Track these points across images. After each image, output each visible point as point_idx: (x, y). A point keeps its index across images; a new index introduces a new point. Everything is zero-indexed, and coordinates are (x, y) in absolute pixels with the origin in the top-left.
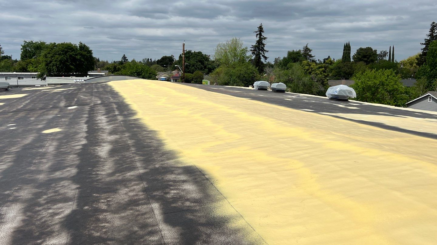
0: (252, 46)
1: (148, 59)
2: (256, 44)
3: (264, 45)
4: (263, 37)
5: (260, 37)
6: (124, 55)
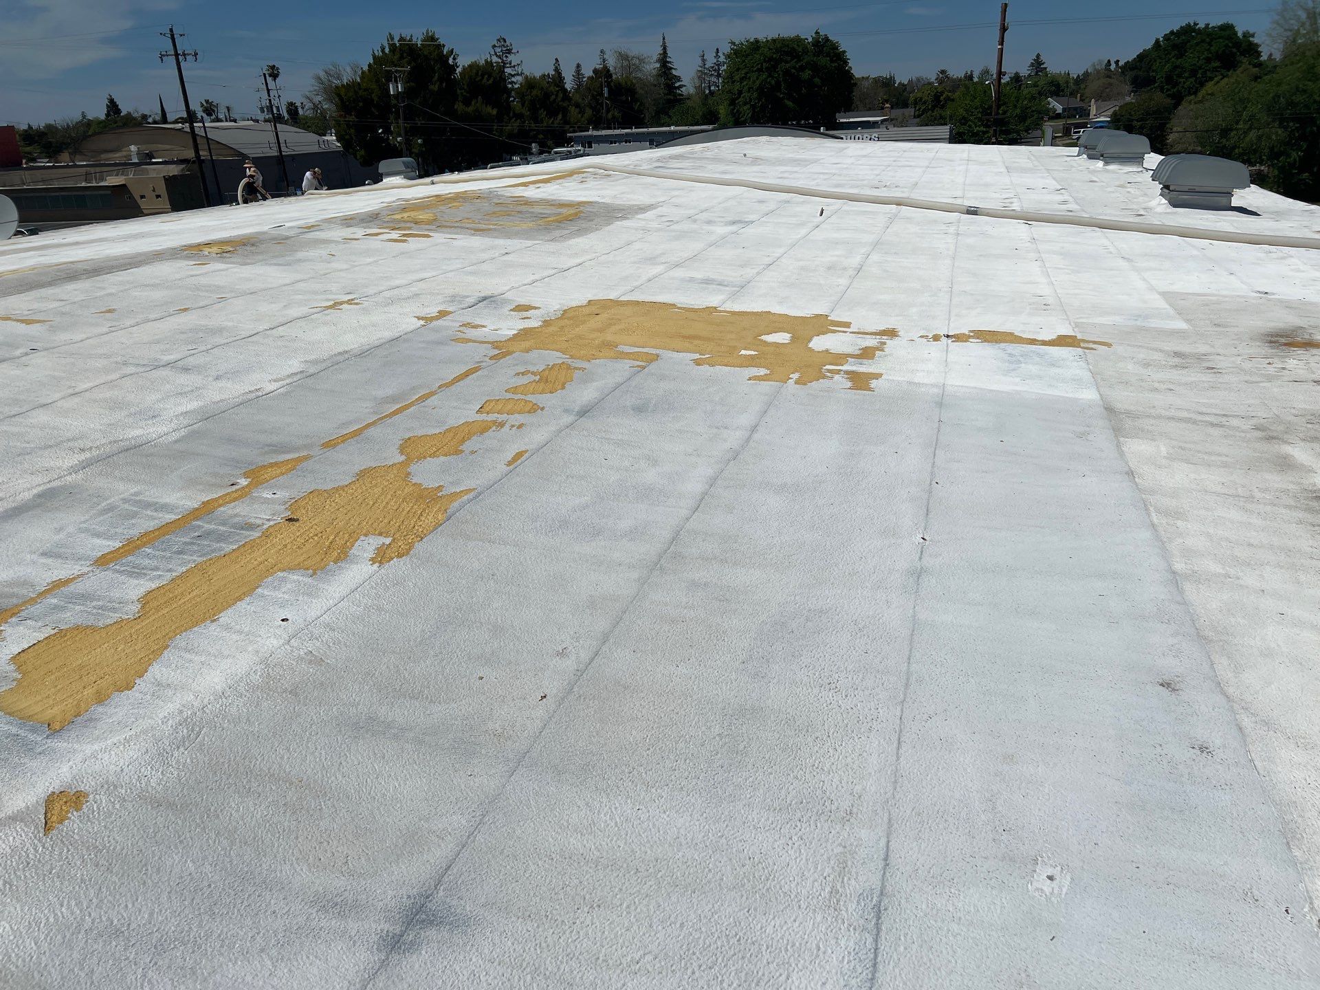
1: (1109, 61)
6: (1038, 56)
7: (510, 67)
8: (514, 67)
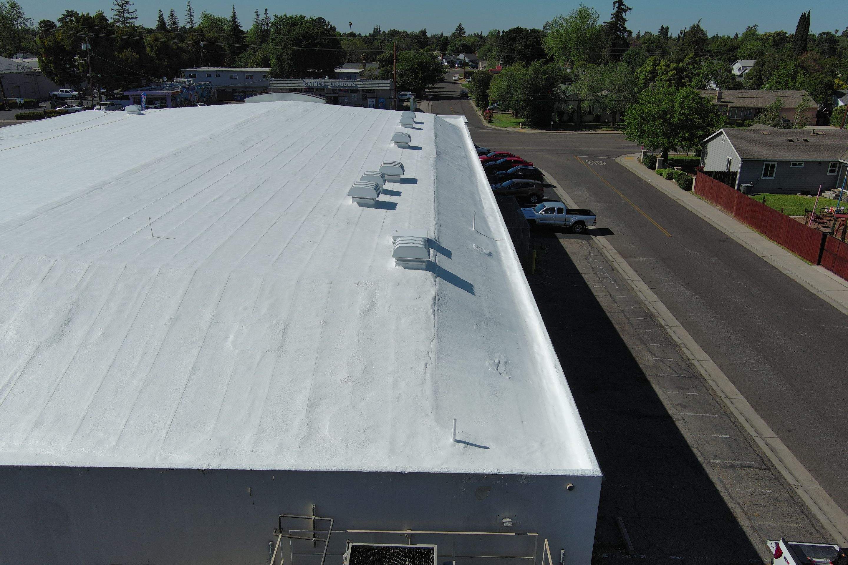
0: (605, 22)
1: (499, 31)
2: (612, 18)
3: (625, 20)
4: (626, 6)
5: (619, 7)
6: (460, 25)
7: (128, 13)
8: (131, 13)
